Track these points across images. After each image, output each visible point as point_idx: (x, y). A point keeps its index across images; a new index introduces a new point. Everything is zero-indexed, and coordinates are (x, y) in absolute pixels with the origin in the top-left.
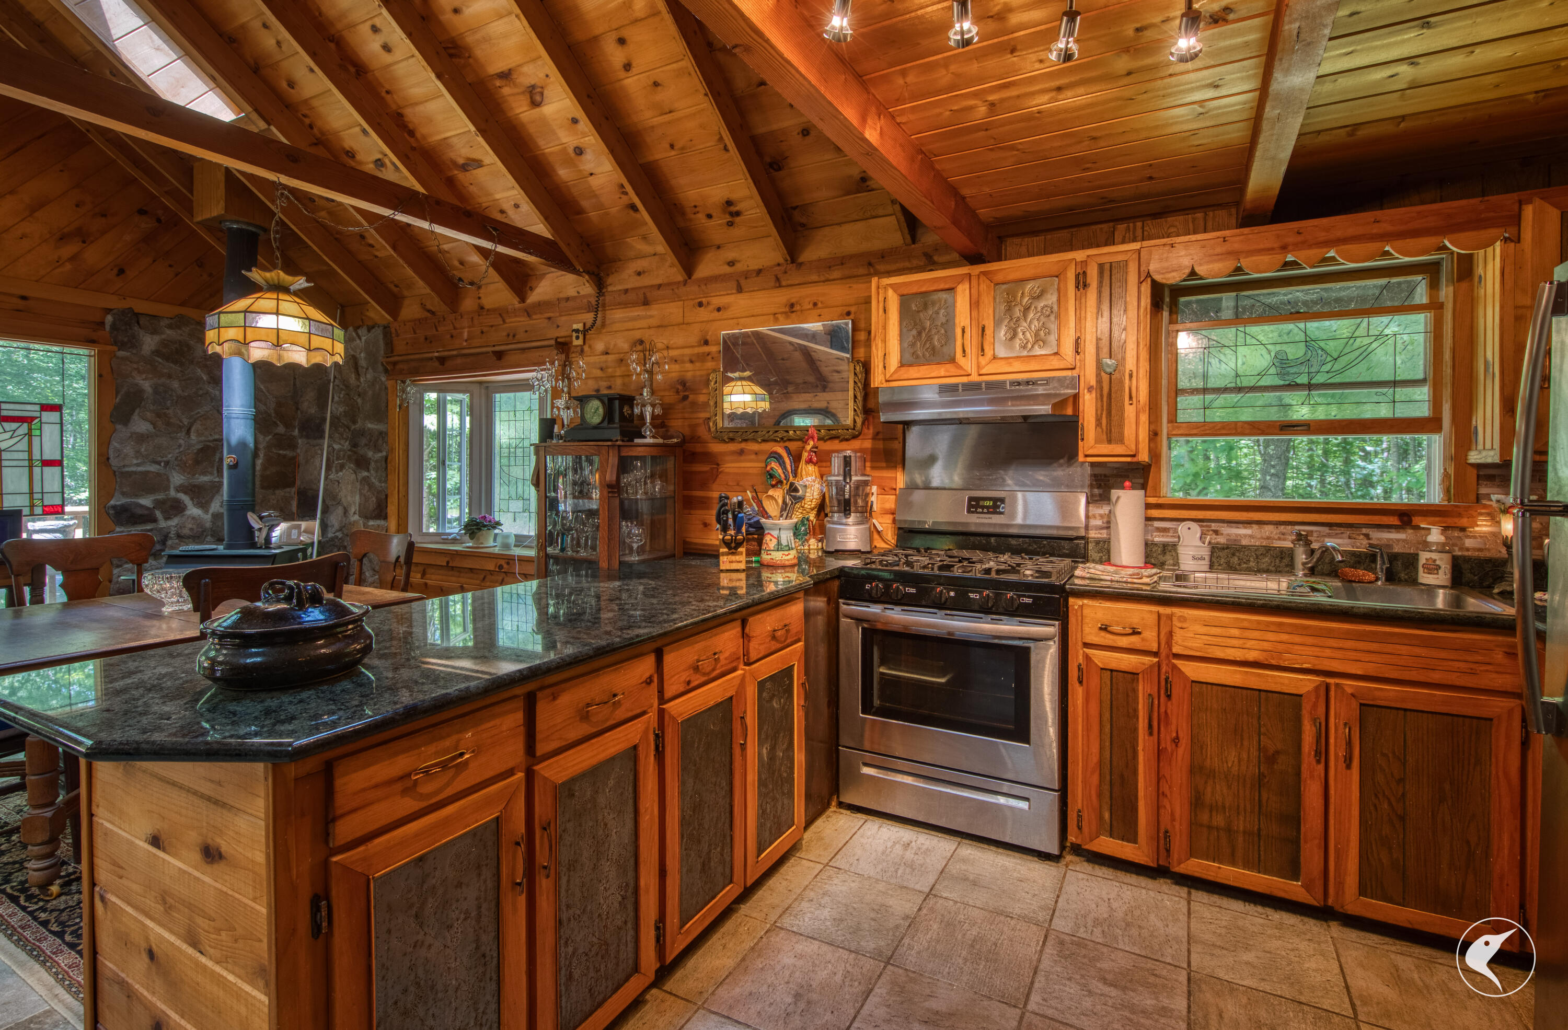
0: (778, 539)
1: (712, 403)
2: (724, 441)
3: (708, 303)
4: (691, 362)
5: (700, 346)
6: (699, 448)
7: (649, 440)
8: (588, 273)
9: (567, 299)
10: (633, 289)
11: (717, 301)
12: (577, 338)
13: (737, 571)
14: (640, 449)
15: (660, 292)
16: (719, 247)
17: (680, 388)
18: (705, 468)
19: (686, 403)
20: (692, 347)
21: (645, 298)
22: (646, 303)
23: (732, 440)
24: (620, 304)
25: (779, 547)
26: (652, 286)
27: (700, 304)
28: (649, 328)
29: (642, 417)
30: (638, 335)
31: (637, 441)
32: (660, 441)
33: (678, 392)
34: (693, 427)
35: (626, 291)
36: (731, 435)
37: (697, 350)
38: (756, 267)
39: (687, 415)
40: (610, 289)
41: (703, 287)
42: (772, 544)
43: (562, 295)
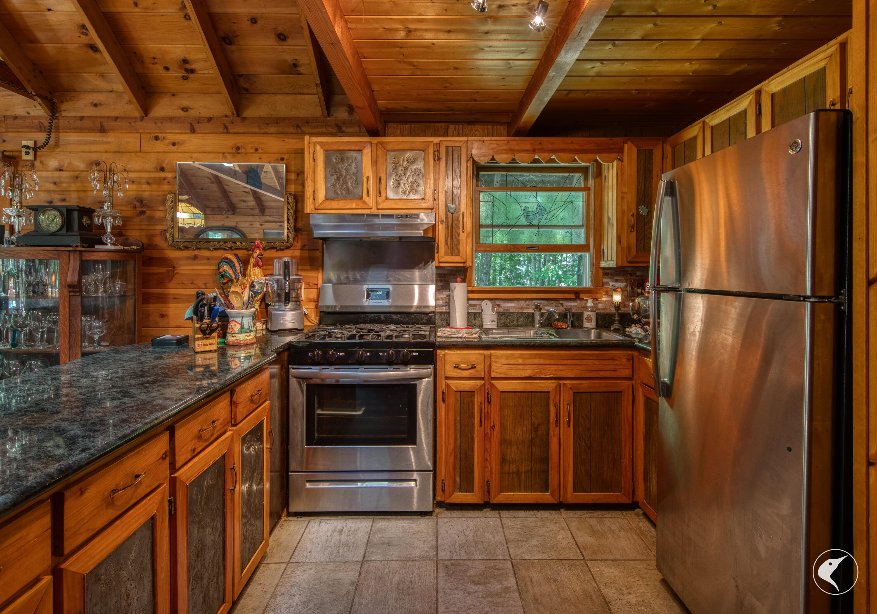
0: (242, 324)
1: (168, 218)
2: (180, 249)
3: (164, 138)
4: (148, 184)
5: (156, 171)
6: (155, 254)
7: (109, 247)
8: (41, 97)
9: (16, 118)
10: (89, 117)
11: (172, 137)
12: (27, 153)
13: (210, 351)
14: (101, 254)
15: (118, 124)
16: (173, 95)
17: (138, 204)
18: (162, 270)
19: (143, 217)
20: (149, 171)
21: (102, 126)
22: (103, 130)
23: (187, 248)
24: (74, 128)
25: (242, 330)
26: (108, 117)
27: (157, 138)
28: (106, 152)
29: (102, 227)
30: (94, 157)
31: (97, 247)
32: (120, 247)
33: (135, 207)
34: (150, 237)
35: (82, 118)
36: (186, 244)
37: (153, 175)
38: (207, 116)
39: (144, 227)
40: (64, 114)
41: (159, 124)
42: (237, 328)
43: (8, 113)
